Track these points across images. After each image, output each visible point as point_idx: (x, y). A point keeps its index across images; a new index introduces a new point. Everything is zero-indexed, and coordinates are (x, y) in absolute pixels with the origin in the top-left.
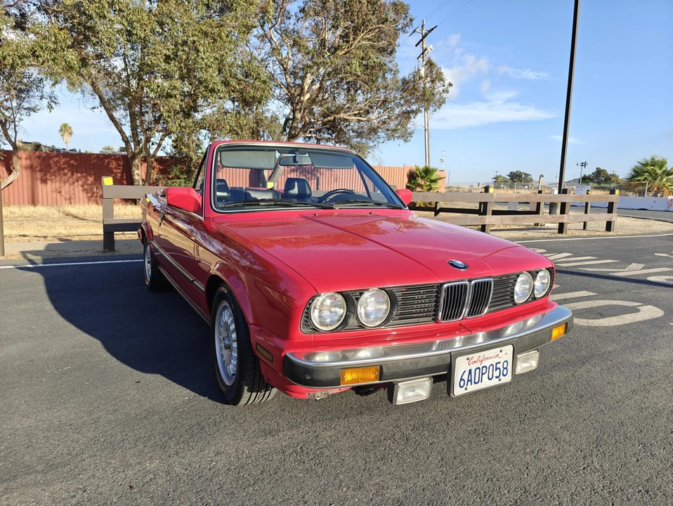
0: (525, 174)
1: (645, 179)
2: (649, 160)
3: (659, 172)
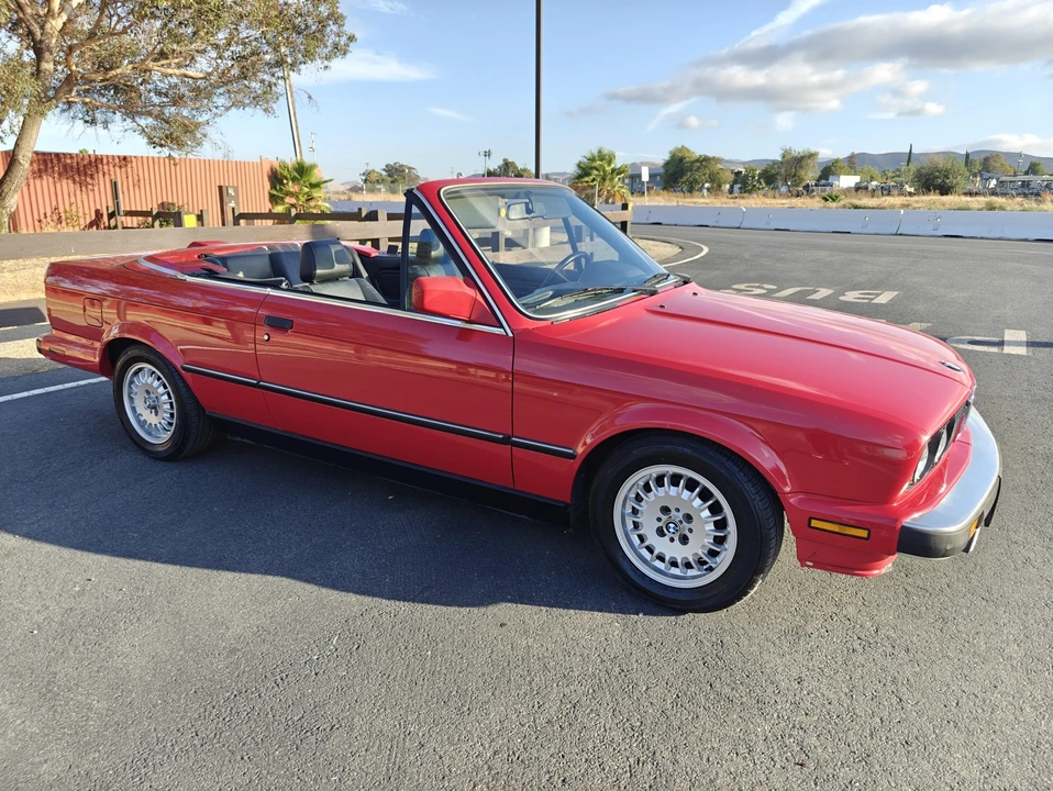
0: (410, 168)
1: (593, 180)
2: (595, 152)
3: (608, 169)
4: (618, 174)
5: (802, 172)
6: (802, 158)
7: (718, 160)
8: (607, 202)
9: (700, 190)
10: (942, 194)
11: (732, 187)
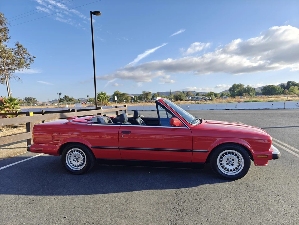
0: (34, 99)
1: (100, 100)
2: (100, 93)
3: (104, 97)
4: (107, 98)
5: (148, 97)
6: (148, 93)
7: (127, 94)
8: (104, 105)
9: (123, 102)
10: (181, 101)
11: (131, 101)
